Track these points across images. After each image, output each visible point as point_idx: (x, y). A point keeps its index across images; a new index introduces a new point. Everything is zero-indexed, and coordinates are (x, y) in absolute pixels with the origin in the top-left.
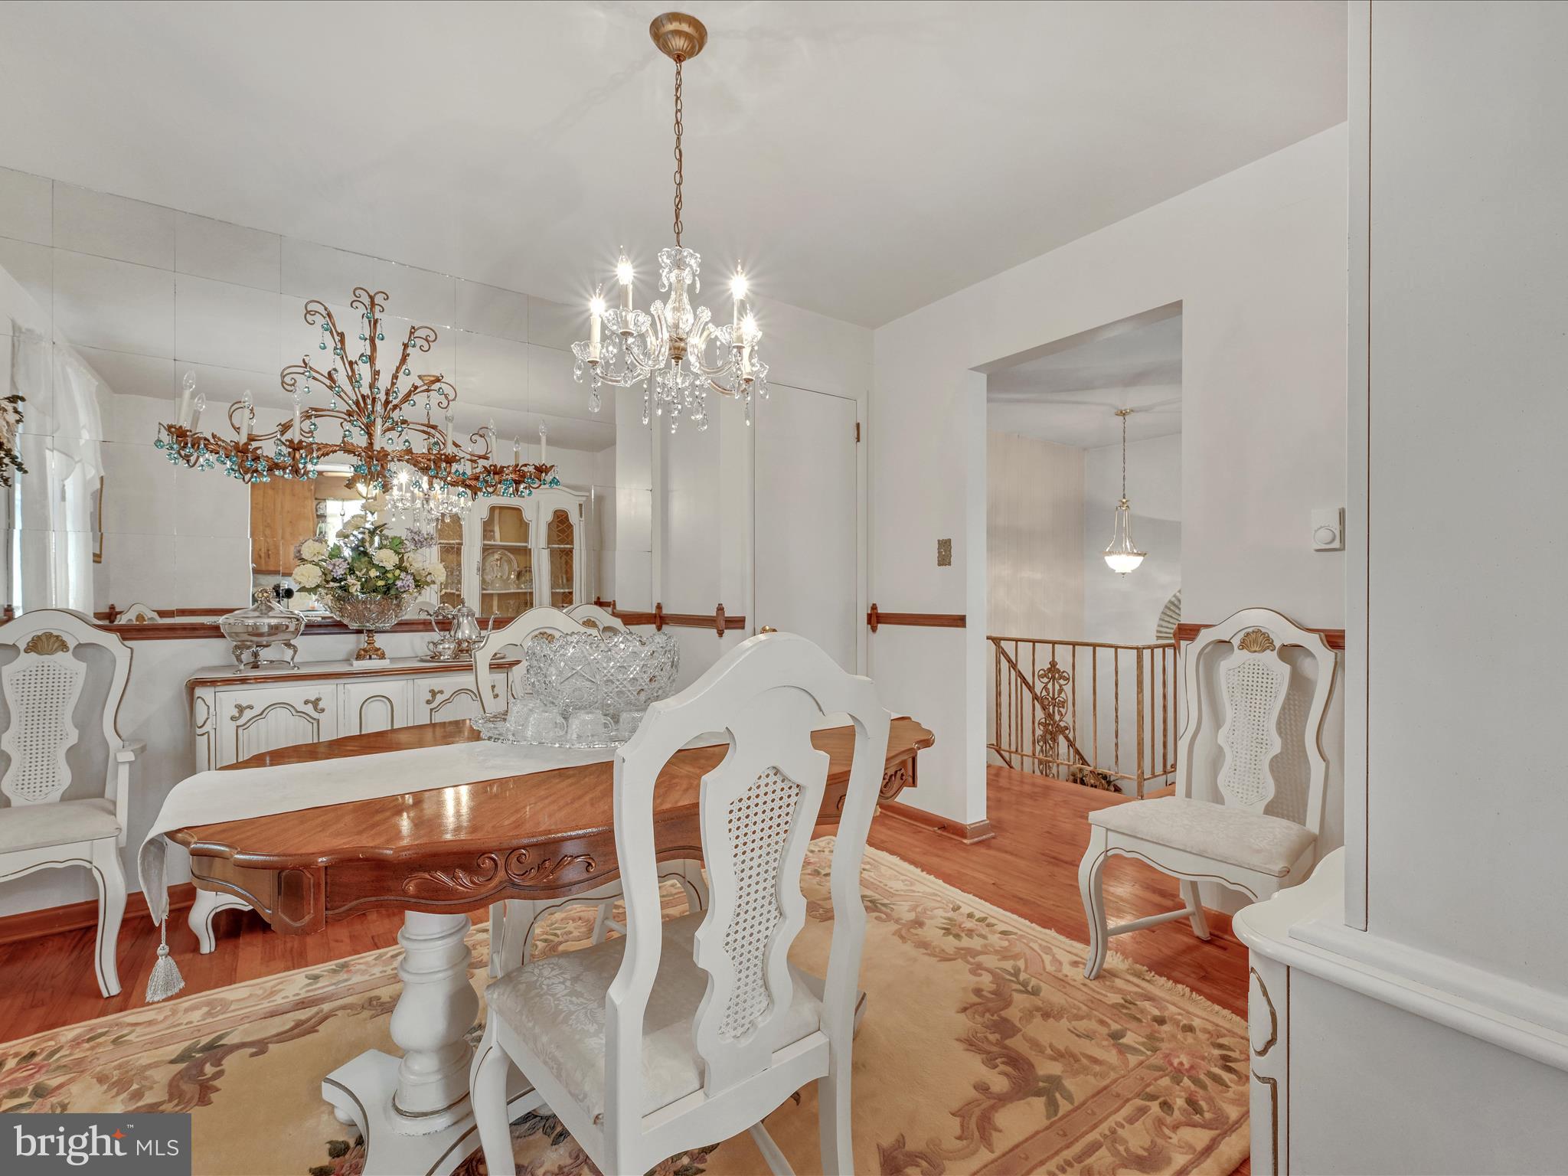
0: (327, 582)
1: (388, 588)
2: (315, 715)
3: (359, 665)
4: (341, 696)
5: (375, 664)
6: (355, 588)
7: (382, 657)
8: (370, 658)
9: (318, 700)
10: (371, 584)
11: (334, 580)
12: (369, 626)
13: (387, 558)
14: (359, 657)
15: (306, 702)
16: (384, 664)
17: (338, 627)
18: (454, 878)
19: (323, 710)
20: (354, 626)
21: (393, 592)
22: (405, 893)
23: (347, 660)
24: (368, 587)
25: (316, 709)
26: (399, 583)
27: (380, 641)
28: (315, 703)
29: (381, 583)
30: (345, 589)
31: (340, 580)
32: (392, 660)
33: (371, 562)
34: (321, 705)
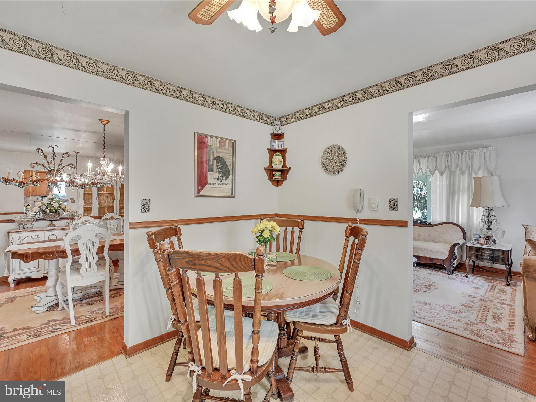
0: (41, 210)
1: (56, 211)
2: (38, 238)
3: (49, 228)
4: (44, 235)
5: (53, 228)
6: (48, 211)
7: (55, 226)
8: (52, 226)
9: (38, 235)
10: (52, 211)
11: (43, 210)
12: (51, 219)
13: (56, 205)
14: (49, 226)
15: (35, 236)
16: (55, 228)
17: (44, 220)
18: (50, 255)
19: (39, 237)
20: (48, 220)
21: (57, 212)
22: (42, 257)
23: (47, 227)
24: (50, 211)
25: (38, 237)
26: (59, 210)
27: (54, 223)
28: (38, 236)
29: (54, 210)
30: (46, 212)
31: (44, 210)
32: (57, 227)
33: (52, 206)
34: (39, 236)
